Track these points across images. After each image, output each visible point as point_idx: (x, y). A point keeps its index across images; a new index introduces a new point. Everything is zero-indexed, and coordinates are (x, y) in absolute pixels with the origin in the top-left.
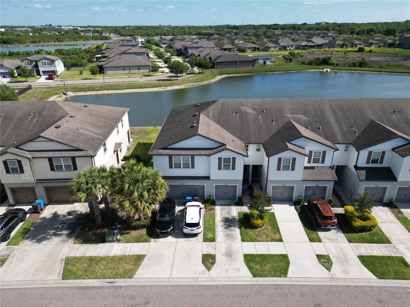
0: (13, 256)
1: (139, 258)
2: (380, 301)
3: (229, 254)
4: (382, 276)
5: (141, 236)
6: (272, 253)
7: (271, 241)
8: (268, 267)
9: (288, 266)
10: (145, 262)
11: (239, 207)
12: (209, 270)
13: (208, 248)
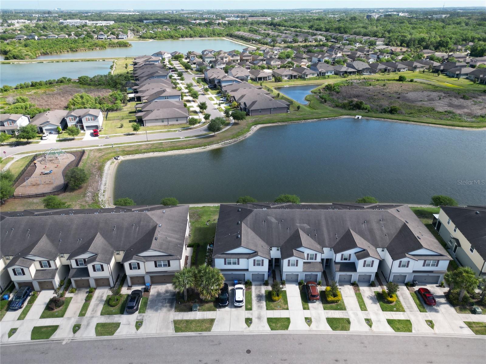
0: (145, 320)
1: (212, 321)
2: (330, 342)
3: (259, 318)
4: (335, 329)
5: (211, 307)
6: (282, 317)
7: (282, 310)
8: (279, 325)
9: (289, 324)
10: (215, 322)
11: (266, 287)
12: (249, 327)
13: (248, 314)
